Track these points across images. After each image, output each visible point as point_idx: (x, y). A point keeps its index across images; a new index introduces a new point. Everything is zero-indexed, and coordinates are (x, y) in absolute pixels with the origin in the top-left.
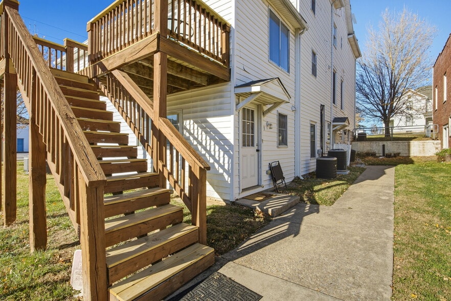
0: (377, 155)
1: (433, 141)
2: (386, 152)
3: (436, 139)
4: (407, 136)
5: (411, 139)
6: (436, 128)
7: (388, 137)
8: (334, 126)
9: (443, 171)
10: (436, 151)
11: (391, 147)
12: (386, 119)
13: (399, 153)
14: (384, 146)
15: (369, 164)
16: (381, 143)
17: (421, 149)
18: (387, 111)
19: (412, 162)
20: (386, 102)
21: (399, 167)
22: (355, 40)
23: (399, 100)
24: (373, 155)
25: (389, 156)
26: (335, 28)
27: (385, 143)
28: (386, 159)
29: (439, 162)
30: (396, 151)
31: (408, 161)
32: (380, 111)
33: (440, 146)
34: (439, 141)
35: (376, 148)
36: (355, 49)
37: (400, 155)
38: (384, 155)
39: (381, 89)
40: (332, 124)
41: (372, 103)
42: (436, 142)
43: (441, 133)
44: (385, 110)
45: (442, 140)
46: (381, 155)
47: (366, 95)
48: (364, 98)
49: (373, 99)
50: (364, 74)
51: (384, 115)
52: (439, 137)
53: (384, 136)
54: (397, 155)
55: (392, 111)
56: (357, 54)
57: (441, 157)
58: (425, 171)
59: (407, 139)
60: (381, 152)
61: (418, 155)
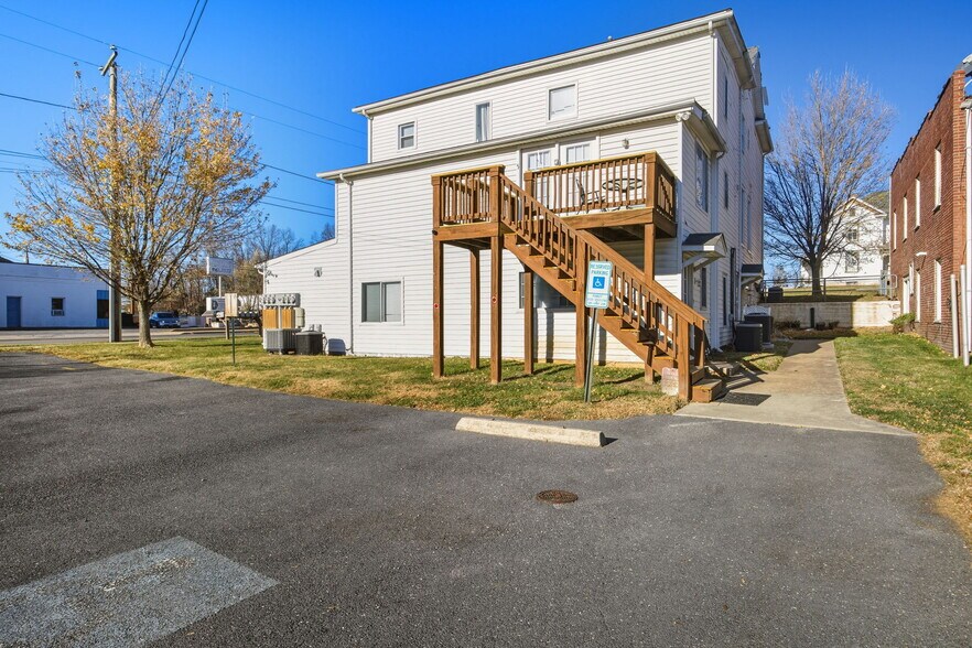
0: (802, 326)
1: (890, 302)
2: (817, 320)
3: (895, 298)
4: (847, 294)
5: (855, 298)
6: (894, 280)
7: (818, 295)
8: (743, 279)
9: (898, 342)
10: (891, 317)
11: (824, 313)
12: (814, 264)
13: (837, 323)
14: (812, 310)
15: (795, 338)
16: (808, 306)
17: (872, 315)
18: (816, 249)
19: (855, 335)
20: (814, 231)
21: (839, 340)
22: (766, 127)
23: (836, 230)
24: (796, 325)
25: (820, 327)
26: (744, 119)
27: (814, 305)
28: (817, 332)
29: (895, 333)
30: (832, 319)
31: (849, 332)
32: (803, 248)
33: (899, 309)
34: (898, 302)
35: (800, 313)
36: (764, 139)
37: (839, 325)
38: (812, 327)
39: (805, 208)
40: (741, 275)
41: (789, 233)
42: (893, 303)
43: (900, 288)
44: (812, 247)
45: (902, 301)
46: (809, 325)
47: (780, 219)
48: (776, 224)
49: (791, 227)
50: (776, 180)
51: (811, 254)
52: (897, 296)
53: (811, 294)
54: (832, 325)
55: (824, 248)
56: (766, 147)
57: (898, 326)
58: (874, 344)
59: (848, 299)
60: (808, 321)
61: (866, 325)
